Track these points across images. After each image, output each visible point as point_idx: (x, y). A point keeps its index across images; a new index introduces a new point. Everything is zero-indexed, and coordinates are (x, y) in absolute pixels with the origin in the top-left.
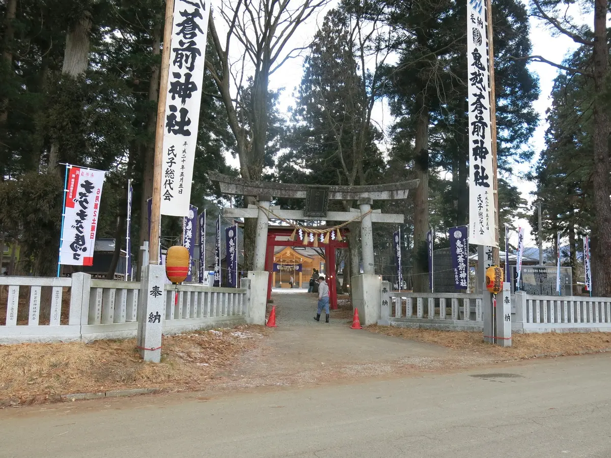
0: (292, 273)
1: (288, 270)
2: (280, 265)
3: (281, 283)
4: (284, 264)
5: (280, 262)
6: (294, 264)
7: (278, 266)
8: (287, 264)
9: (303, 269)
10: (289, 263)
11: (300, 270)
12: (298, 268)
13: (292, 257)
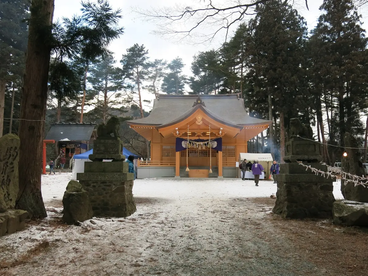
0: (205, 153)
1: (200, 148)
2: (186, 140)
3: (187, 169)
4: (193, 138)
5: (186, 134)
6: (210, 138)
7: (183, 143)
8: (198, 138)
9: (223, 147)
10: (201, 138)
11: (219, 148)
12: (215, 144)
13: (205, 127)
